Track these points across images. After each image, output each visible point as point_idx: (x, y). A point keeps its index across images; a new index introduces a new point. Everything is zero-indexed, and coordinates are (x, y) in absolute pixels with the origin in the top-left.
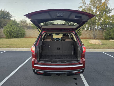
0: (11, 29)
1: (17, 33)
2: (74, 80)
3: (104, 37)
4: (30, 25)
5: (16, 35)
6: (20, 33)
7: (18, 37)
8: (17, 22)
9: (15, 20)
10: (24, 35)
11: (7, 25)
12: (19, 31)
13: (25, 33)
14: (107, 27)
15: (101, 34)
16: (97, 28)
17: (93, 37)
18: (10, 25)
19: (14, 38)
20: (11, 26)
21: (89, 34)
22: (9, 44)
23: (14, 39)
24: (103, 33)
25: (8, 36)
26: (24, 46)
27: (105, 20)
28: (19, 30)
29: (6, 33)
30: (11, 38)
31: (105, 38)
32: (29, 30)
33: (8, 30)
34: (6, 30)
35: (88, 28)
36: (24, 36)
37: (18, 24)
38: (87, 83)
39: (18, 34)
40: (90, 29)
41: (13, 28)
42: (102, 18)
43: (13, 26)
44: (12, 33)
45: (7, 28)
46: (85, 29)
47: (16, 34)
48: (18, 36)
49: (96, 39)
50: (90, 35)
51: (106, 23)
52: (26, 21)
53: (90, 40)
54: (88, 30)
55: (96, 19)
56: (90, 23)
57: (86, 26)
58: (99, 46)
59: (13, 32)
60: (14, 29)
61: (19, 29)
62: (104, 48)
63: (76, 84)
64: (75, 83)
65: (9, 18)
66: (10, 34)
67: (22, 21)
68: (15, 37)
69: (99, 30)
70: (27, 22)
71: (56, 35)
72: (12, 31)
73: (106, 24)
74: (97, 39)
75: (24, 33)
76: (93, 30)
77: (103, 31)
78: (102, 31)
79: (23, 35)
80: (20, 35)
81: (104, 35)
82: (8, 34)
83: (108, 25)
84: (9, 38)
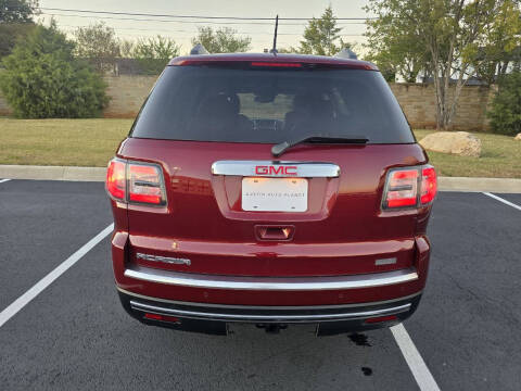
0: (36, 72)
1: (66, 91)
2: (354, 344)
3: (487, 121)
4: (132, 51)
5: (64, 102)
6: (79, 90)
7: (73, 115)
8: (63, 36)
9: (53, 23)
10: (101, 101)
11: (16, 53)
12: (74, 83)
13: (108, 93)
14: (508, 71)
15: (473, 106)
16: (456, 76)
17: (434, 120)
18: (28, 52)
19: (53, 117)
20: (36, 54)
21: (414, 104)
22: (24, 147)
23: (54, 120)
24: (484, 99)
25: (22, 104)
26: (96, 156)
27: (500, 31)
28: (73, 79)
29: (10, 89)
30: (40, 117)
31: (492, 124)
32: (125, 80)
33: (22, 75)
34: (10, 77)
35: (413, 75)
36: (101, 108)
37: (72, 45)
38: (427, 364)
39: (72, 97)
40: (425, 79)
41: (44, 67)
42: (492, 24)
43: (46, 58)
44: (43, 93)
45: (17, 67)
46: (400, 79)
47: (61, 95)
48: (73, 106)
49: (449, 130)
50: (419, 107)
51: (507, 49)
52: (109, 35)
53: (423, 131)
54: (411, 82)
55: (458, 30)
56: (429, 48)
57: (402, 67)
58: (471, 163)
59: (45, 85)
60: (48, 73)
61: (74, 75)
62: (497, 174)
63: (368, 371)
64: (361, 365)
65: (25, 17)
66: (35, 98)
67: (89, 33)
68: (59, 114)
69: (468, 85)
70: (114, 37)
71: (256, 99)
72: (40, 84)
73: (505, 53)
74: (454, 128)
75: (99, 95)
76: (437, 84)
77: (484, 89)
78: (480, 91)
79: (96, 102)
80: (83, 100)
81: (490, 109)
82: (20, 95)
83: (510, 64)
84: (26, 116)
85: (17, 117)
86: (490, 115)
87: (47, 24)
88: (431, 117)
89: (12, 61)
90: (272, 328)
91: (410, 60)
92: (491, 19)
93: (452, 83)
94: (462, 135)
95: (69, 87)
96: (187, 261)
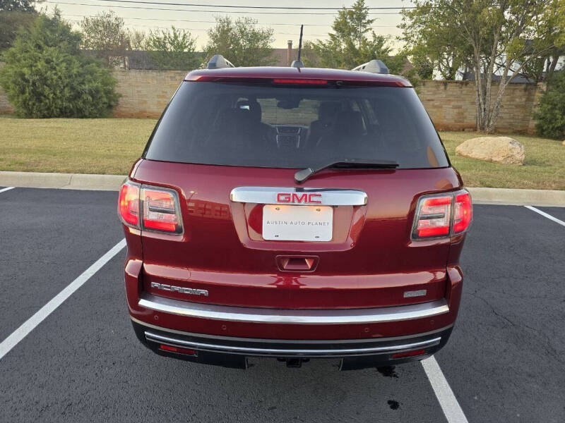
0: (40, 67)
1: (72, 88)
2: (380, 375)
3: (533, 123)
4: (143, 43)
5: (69, 100)
6: (86, 87)
7: (80, 114)
8: (67, 28)
9: (57, 13)
10: (110, 99)
11: (17, 44)
12: (80, 79)
13: (117, 90)
14: (558, 67)
15: (517, 106)
16: (500, 73)
17: (474, 122)
18: (31, 45)
19: (58, 117)
20: (39, 47)
21: (453, 103)
23: (60, 119)
24: (529, 99)
25: (25, 103)
26: (106, 162)
27: (550, 24)
28: (80, 75)
29: (12, 86)
30: (44, 117)
31: (539, 127)
32: (135, 76)
33: (25, 70)
34: (11, 72)
35: (453, 71)
36: (110, 107)
37: (78, 37)
38: (458, 397)
39: (78, 95)
40: (465, 75)
41: (48, 62)
42: (540, 16)
43: (50, 52)
44: (47, 91)
45: (19, 61)
46: (438, 76)
47: (67, 92)
48: (80, 104)
49: (491, 134)
50: (459, 107)
51: (556, 44)
52: (118, 25)
53: (462, 135)
54: (449, 79)
55: (504, 22)
56: (470, 41)
57: (441, 61)
58: (513, 171)
59: (49, 82)
60: (53, 68)
61: (81, 70)
62: (541, 185)
63: (394, 405)
64: (387, 398)
65: (26, 5)
66: (38, 96)
67: (96, 23)
68: (64, 113)
69: (512, 83)
70: (123, 29)
72: (44, 80)
73: (555, 48)
74: (496, 132)
75: (108, 93)
76: (479, 82)
77: (530, 87)
78: (525, 90)
79: (105, 100)
80: (90, 98)
81: (537, 110)
82: (23, 92)
83: (561, 59)
84: (29, 115)
85: (19, 116)
86: (536, 117)
87: (50, 14)
88: (471, 118)
89: (13, 55)
90: (294, 362)
91: (449, 54)
92: (540, 10)
93: (496, 80)
94: (504, 140)
95: (75, 84)
96: (204, 292)
